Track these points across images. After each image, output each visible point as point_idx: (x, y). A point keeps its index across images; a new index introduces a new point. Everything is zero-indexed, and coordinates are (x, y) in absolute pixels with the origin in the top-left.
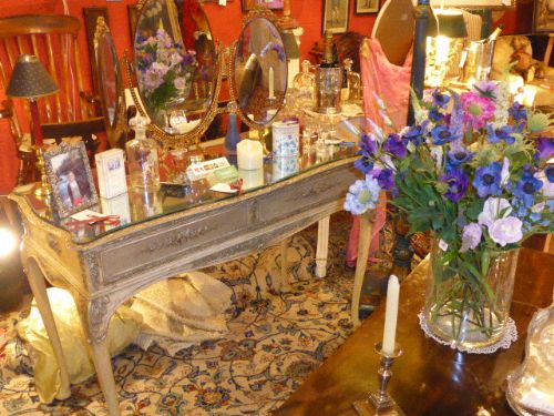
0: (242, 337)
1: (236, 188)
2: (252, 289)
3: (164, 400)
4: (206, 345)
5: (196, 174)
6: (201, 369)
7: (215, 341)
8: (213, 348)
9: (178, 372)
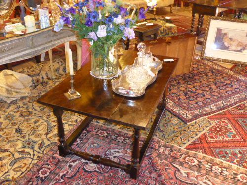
0: (37, 94)
1: (23, 32)
2: (40, 78)
3: (7, 116)
4: (22, 98)
5: (9, 28)
6: (21, 106)
7: (26, 97)
8: (25, 99)
9: (11, 108)
